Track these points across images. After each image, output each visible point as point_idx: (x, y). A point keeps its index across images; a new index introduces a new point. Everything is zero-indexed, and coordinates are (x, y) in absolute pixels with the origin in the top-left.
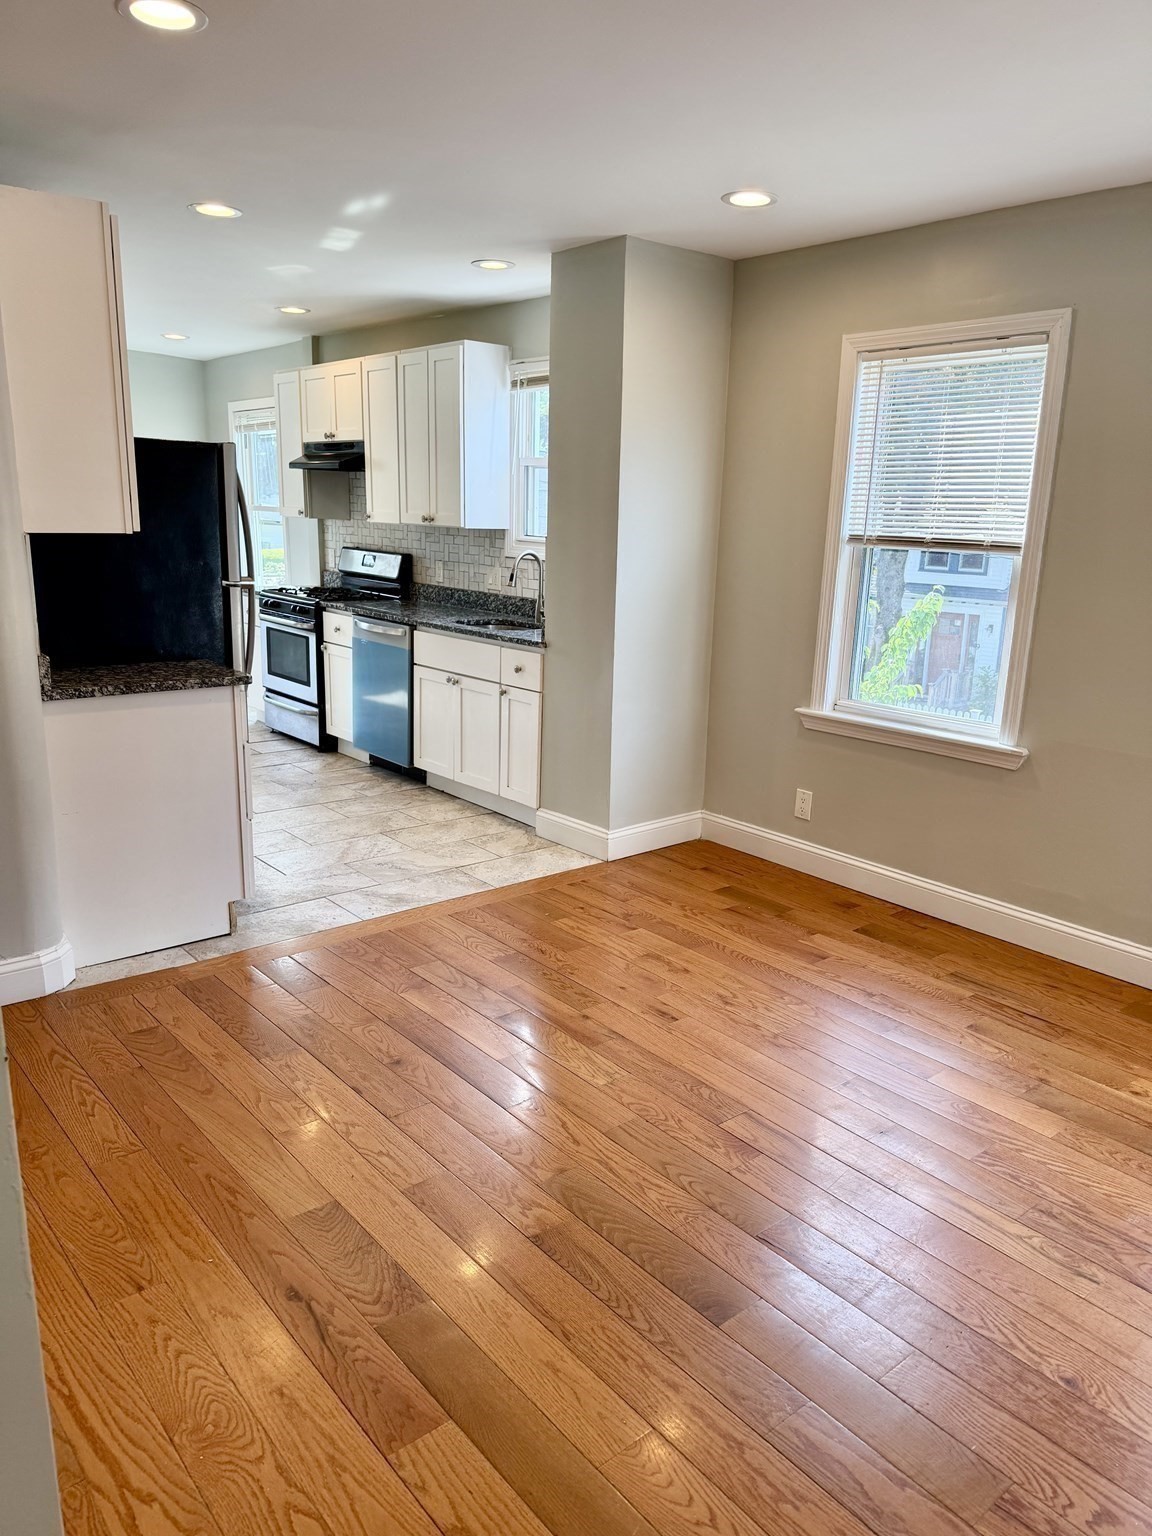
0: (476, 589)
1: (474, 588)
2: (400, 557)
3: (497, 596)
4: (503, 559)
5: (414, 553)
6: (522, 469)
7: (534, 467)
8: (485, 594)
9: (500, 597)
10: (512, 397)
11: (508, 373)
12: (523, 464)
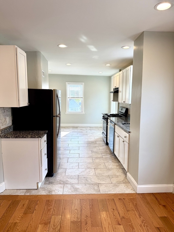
2: (125, 109)
5: (128, 108)
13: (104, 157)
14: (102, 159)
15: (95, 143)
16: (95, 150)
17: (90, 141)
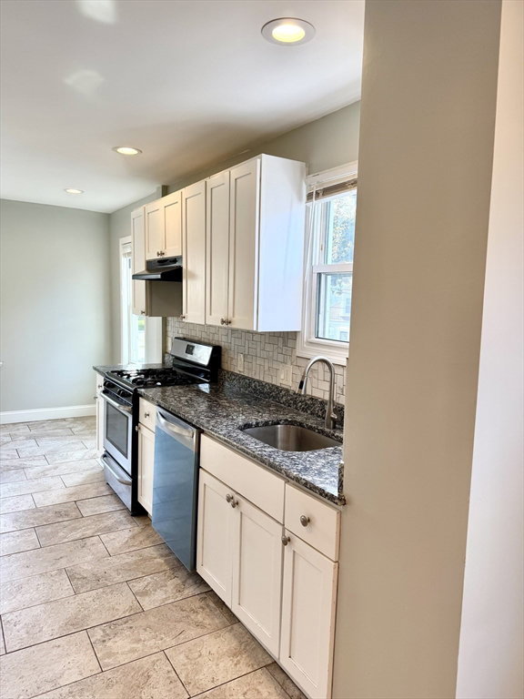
0: (270, 382)
1: (268, 380)
2: (211, 349)
3: (287, 391)
4: (294, 357)
5: (222, 344)
6: (315, 276)
7: (327, 274)
8: (277, 387)
9: (291, 393)
10: (307, 209)
11: (304, 186)
12: (316, 271)
13: (147, 603)
14: (141, 622)
15: (74, 514)
16: (85, 562)
17: (47, 509)
